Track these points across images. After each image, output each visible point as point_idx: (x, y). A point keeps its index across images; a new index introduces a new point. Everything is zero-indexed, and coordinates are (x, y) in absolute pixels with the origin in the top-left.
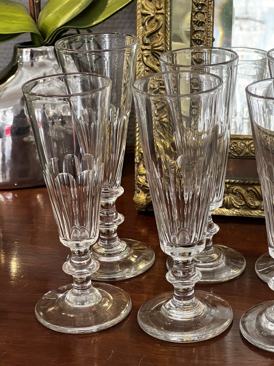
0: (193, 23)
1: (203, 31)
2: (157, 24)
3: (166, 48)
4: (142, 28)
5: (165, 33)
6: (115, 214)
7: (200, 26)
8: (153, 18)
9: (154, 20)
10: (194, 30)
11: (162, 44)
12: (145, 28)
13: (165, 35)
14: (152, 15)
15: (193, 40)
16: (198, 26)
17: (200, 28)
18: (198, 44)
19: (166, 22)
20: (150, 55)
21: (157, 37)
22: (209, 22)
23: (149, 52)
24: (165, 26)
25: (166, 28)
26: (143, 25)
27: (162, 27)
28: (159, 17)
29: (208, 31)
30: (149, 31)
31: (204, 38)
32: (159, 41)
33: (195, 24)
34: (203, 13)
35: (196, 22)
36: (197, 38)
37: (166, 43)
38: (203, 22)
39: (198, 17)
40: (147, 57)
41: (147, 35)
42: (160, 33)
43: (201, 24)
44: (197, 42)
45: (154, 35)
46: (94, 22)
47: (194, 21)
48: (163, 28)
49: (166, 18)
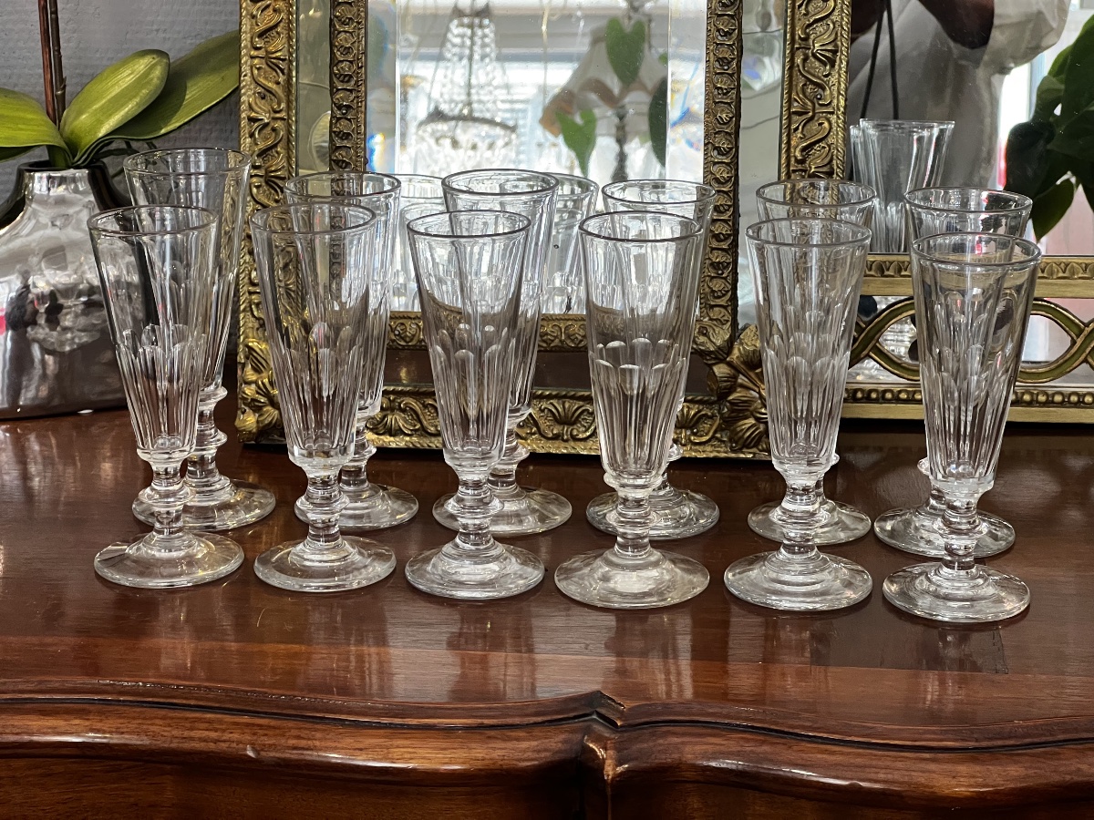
0: (333, 135)
1: (350, 148)
2: (274, 134)
3: (290, 173)
4: (248, 140)
5: (288, 149)
6: (213, 431)
7: (346, 139)
8: (267, 125)
9: (269, 128)
10: (335, 145)
11: (283, 167)
12: (255, 139)
13: (288, 153)
14: (266, 121)
15: (334, 161)
16: (341, 139)
17: (345, 143)
18: (341, 167)
19: (289, 133)
20: (264, 184)
21: (274, 156)
22: (358, 133)
23: (262, 180)
24: (288, 138)
25: (289, 141)
26: (252, 135)
27: (283, 140)
28: (277, 124)
29: (357, 148)
30: (262, 145)
31: (351, 158)
32: (278, 162)
33: (337, 136)
34: (349, 120)
35: (338, 134)
36: (340, 157)
37: (290, 165)
38: (349, 134)
39: (340, 125)
40: (258, 187)
41: (257, 153)
42: (279, 149)
43: (346, 136)
44: (340, 164)
45: (270, 152)
46: (161, 129)
47: (335, 132)
48: (285, 141)
49: (290, 126)
